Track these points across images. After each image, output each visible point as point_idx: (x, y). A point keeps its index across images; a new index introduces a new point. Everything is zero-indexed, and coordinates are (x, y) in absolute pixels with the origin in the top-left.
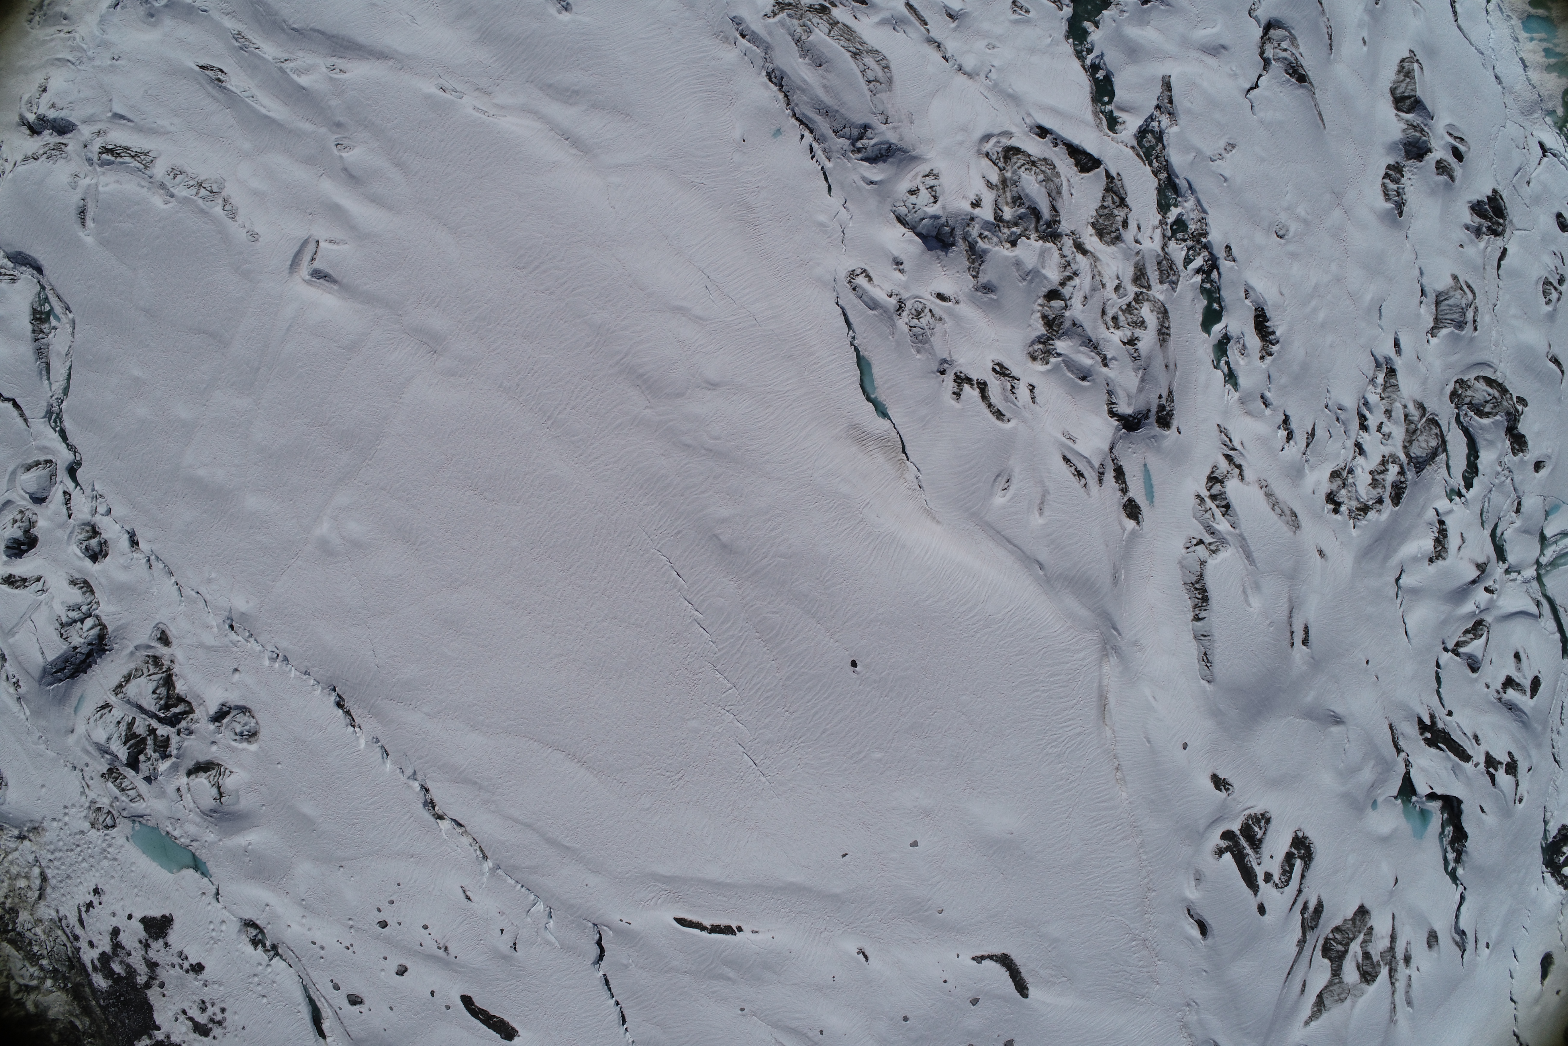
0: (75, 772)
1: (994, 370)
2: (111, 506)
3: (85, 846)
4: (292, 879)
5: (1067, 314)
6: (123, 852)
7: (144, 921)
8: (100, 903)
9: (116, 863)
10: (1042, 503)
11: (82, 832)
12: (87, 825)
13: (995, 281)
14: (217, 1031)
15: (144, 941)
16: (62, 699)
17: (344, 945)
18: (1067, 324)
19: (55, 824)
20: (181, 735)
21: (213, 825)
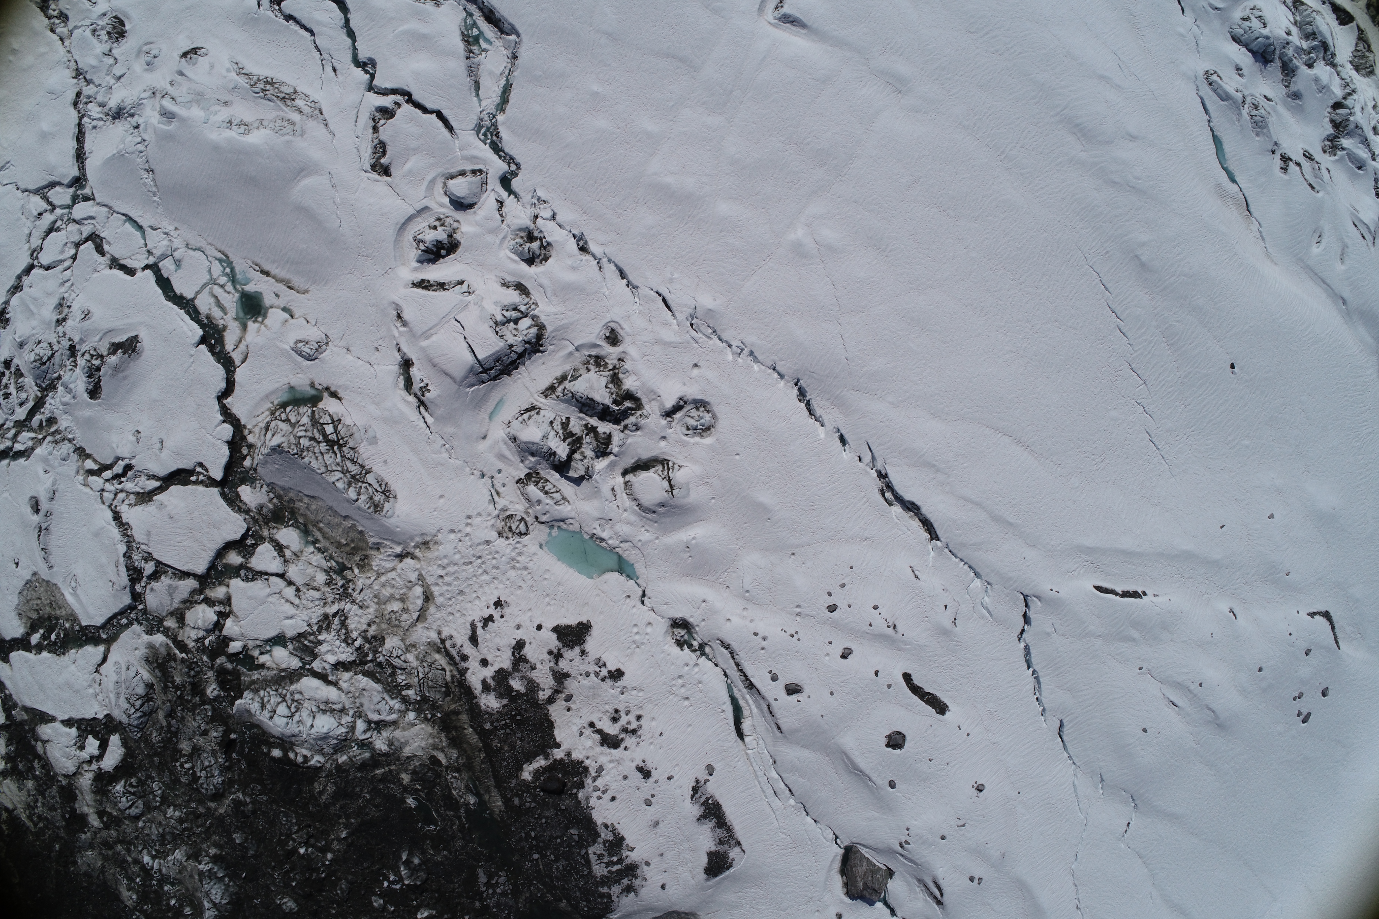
0: (484, 480)
1: (1304, 155)
2: (556, 211)
3: (490, 557)
4: (734, 572)
5: (1352, 118)
6: (535, 560)
7: (557, 630)
8: (502, 617)
9: (526, 573)
10: (1342, 254)
11: (488, 542)
12: (495, 534)
13: (1302, 91)
14: (630, 741)
15: (555, 651)
16: (478, 403)
17: (789, 633)
18: (1352, 126)
19: (452, 536)
20: (626, 432)
21: (652, 523)
